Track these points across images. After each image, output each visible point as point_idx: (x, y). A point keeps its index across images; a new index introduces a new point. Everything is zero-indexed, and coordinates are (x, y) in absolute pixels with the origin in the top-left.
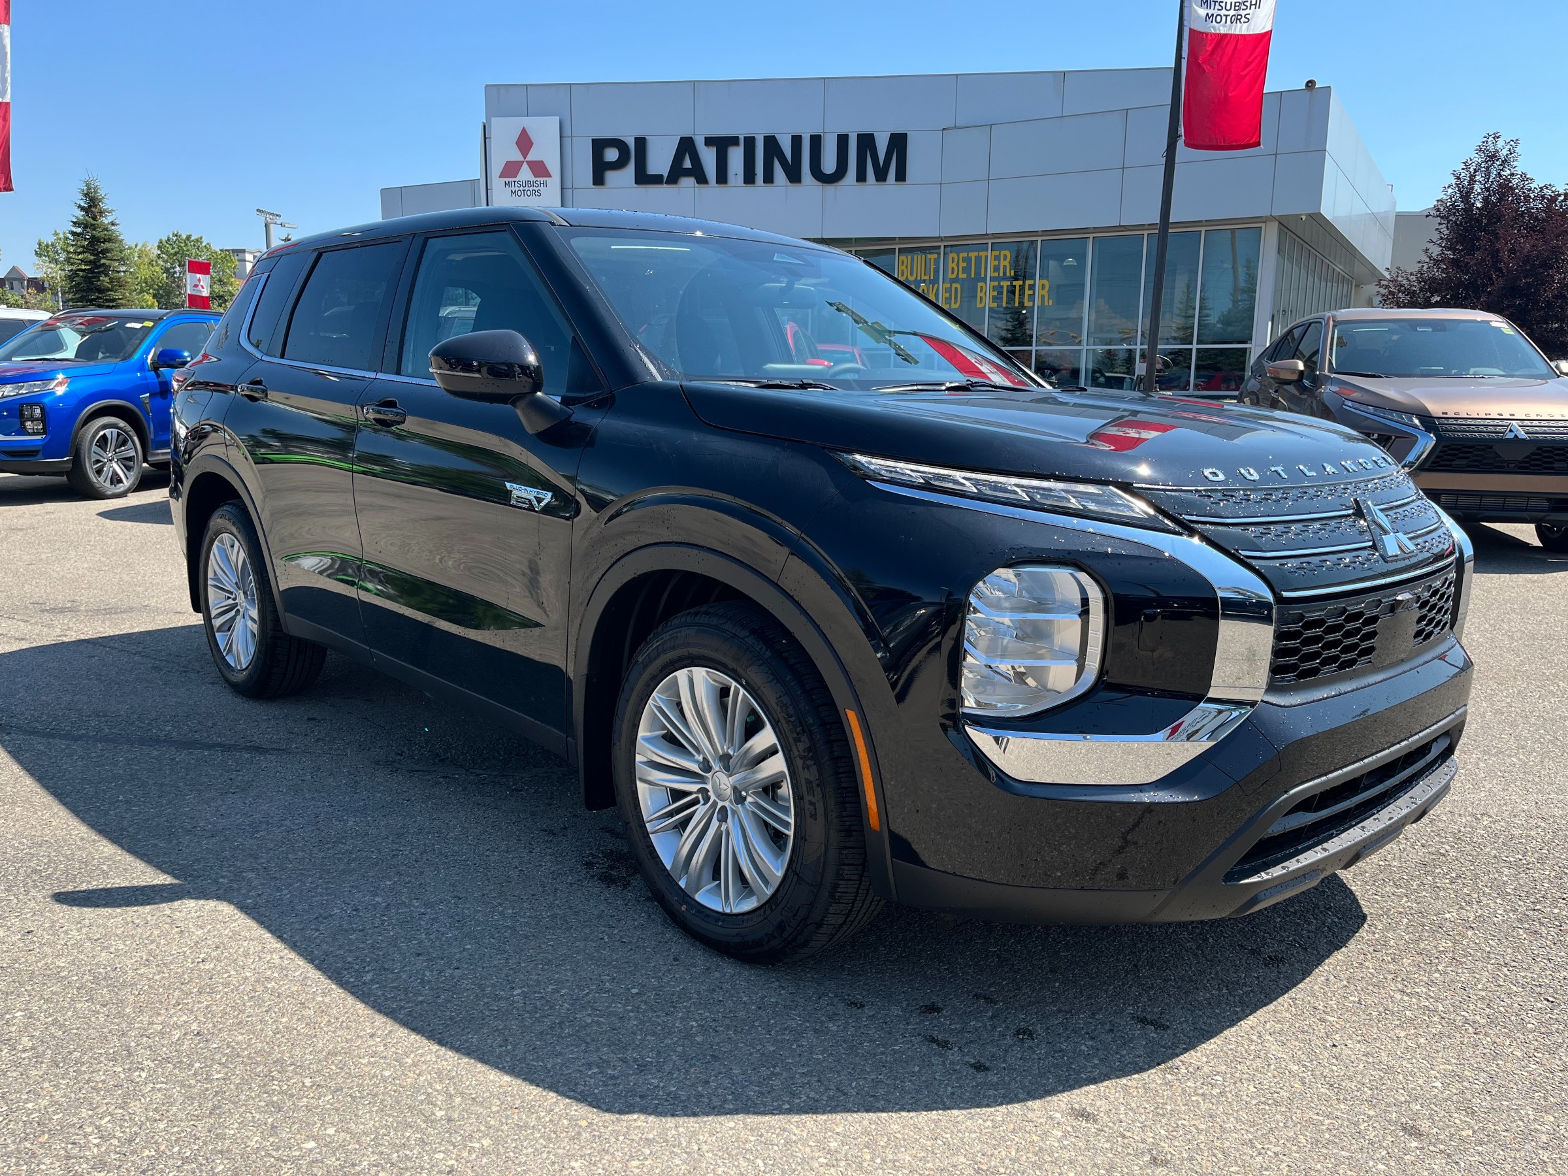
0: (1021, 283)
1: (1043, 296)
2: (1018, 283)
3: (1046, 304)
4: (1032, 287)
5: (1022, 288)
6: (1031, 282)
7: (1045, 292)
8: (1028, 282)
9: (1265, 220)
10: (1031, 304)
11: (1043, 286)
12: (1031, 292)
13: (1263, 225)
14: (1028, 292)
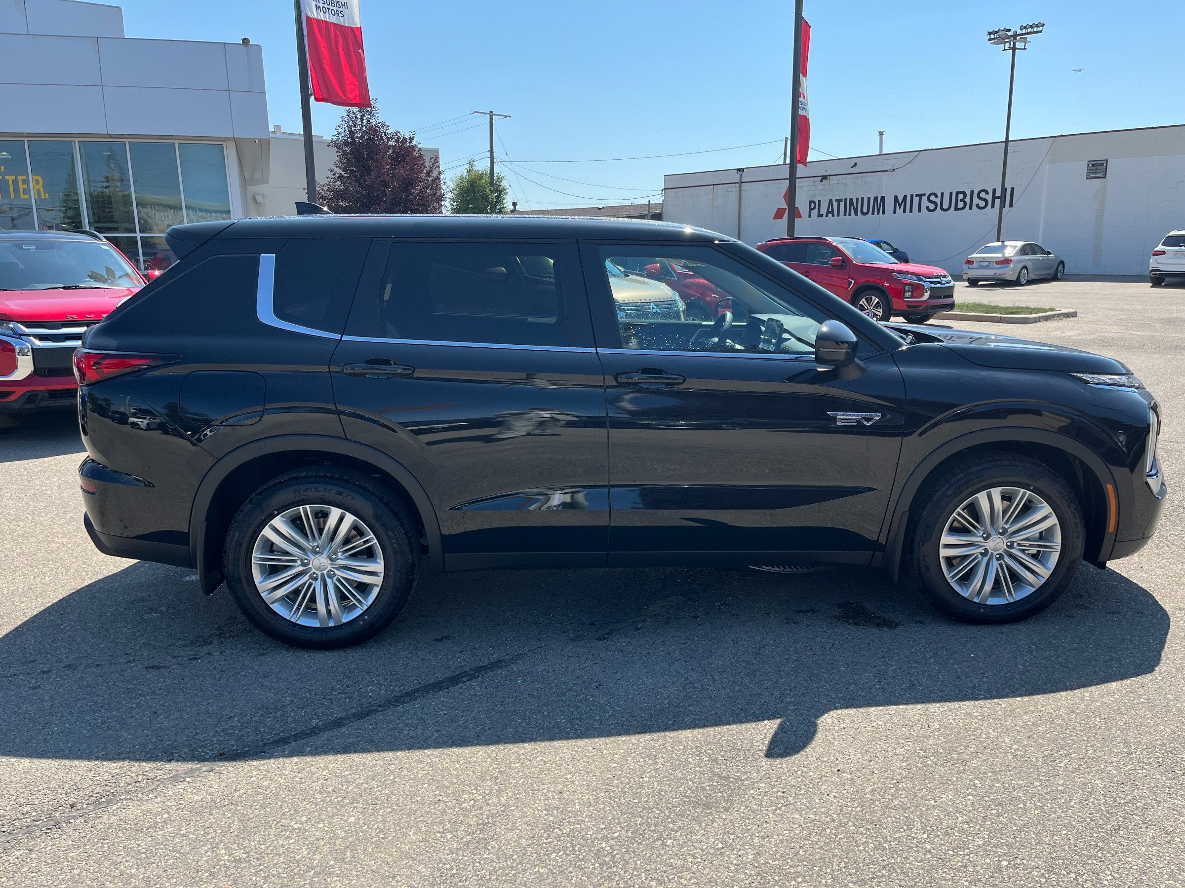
0: (14, 178)
1: (38, 191)
2: (10, 178)
3: (43, 197)
4: (26, 182)
5: (15, 182)
6: (24, 178)
7: (40, 187)
8: (20, 178)
9: (226, 139)
10: (27, 197)
11: (37, 182)
12: (25, 186)
13: (224, 143)
14: (22, 187)
